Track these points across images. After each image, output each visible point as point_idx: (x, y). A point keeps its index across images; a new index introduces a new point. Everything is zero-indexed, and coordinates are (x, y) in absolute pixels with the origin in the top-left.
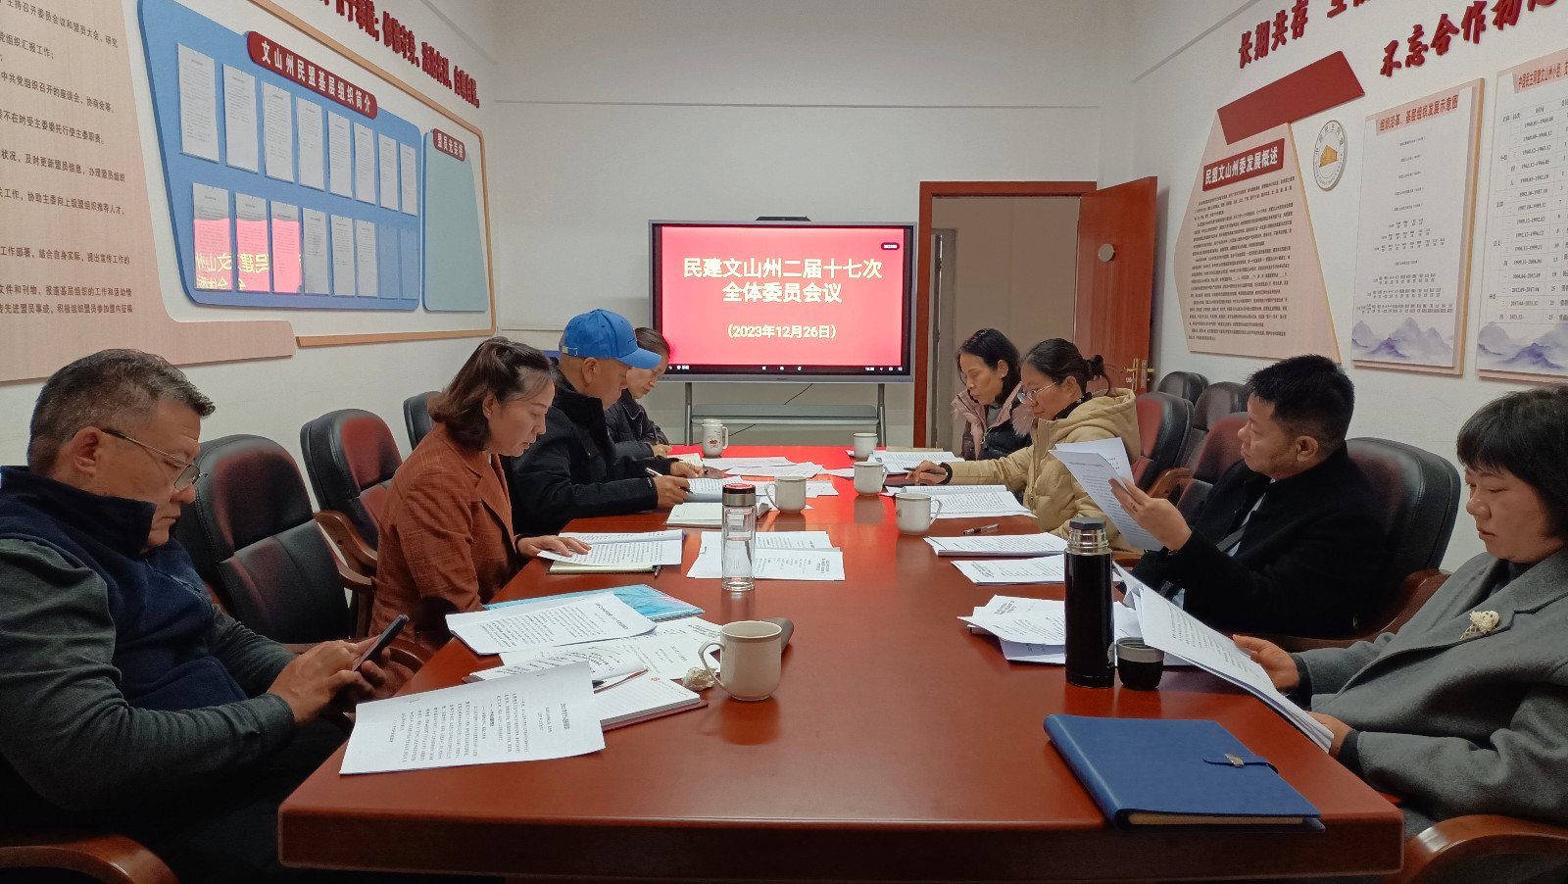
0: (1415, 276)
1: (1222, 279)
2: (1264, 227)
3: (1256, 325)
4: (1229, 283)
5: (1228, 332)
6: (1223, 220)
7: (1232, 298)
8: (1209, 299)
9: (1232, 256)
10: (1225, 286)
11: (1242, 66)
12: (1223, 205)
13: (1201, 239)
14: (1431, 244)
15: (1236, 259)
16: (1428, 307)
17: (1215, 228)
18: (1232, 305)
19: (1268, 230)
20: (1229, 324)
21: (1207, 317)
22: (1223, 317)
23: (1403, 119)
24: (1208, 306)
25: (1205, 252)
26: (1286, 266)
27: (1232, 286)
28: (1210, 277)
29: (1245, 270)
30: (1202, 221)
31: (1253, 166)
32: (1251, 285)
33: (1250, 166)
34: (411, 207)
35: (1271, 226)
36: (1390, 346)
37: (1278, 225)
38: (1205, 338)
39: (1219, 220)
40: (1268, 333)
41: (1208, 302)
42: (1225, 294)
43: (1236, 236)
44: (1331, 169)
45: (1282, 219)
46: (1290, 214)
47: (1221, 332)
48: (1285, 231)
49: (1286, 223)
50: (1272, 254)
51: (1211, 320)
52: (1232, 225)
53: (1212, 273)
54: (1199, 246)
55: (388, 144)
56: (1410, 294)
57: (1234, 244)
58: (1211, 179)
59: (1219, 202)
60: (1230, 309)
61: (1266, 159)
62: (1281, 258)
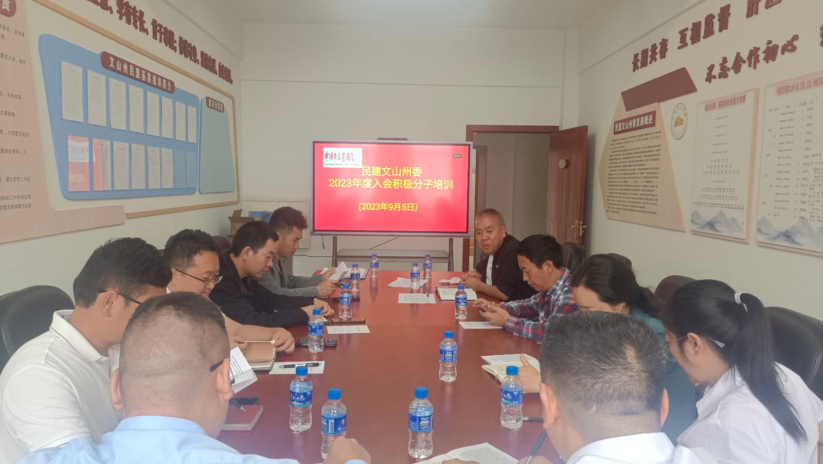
0: (724, 189)
1: (623, 182)
2: (645, 156)
3: (642, 207)
4: (627, 184)
5: (627, 210)
6: (624, 150)
7: (629, 192)
8: (616, 191)
9: (629, 170)
10: (625, 186)
11: (634, 71)
12: (624, 143)
13: (613, 159)
14: (732, 172)
15: (630, 172)
16: (731, 206)
17: (620, 155)
18: (629, 196)
19: (647, 158)
20: (627, 206)
21: (616, 201)
22: (624, 201)
23: (717, 105)
24: (616, 195)
25: (615, 167)
26: (657, 178)
27: (629, 186)
28: (617, 180)
29: (636, 178)
30: (613, 150)
31: (640, 124)
32: (639, 186)
33: (638, 123)
34: (193, 139)
35: (649, 156)
36: (711, 225)
37: (652, 155)
38: (615, 212)
39: (622, 151)
40: (647, 212)
41: (616, 193)
42: (625, 190)
43: (631, 160)
44: (679, 129)
45: (655, 152)
46: (659, 150)
47: (624, 209)
48: (657, 159)
49: (656, 155)
50: (649, 171)
51: (619, 203)
52: (628, 154)
53: (619, 178)
54: (611, 163)
55: (180, 107)
56: (722, 198)
57: (630, 164)
58: (618, 129)
59: (622, 141)
60: (628, 198)
61: (646, 120)
62: (654, 173)
